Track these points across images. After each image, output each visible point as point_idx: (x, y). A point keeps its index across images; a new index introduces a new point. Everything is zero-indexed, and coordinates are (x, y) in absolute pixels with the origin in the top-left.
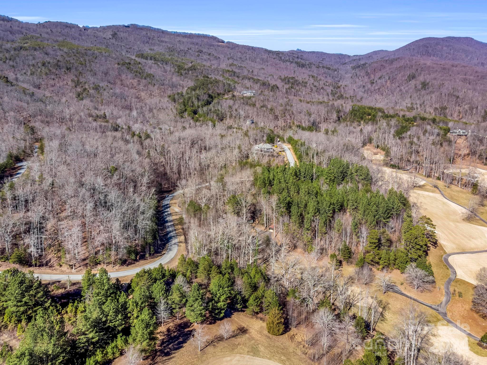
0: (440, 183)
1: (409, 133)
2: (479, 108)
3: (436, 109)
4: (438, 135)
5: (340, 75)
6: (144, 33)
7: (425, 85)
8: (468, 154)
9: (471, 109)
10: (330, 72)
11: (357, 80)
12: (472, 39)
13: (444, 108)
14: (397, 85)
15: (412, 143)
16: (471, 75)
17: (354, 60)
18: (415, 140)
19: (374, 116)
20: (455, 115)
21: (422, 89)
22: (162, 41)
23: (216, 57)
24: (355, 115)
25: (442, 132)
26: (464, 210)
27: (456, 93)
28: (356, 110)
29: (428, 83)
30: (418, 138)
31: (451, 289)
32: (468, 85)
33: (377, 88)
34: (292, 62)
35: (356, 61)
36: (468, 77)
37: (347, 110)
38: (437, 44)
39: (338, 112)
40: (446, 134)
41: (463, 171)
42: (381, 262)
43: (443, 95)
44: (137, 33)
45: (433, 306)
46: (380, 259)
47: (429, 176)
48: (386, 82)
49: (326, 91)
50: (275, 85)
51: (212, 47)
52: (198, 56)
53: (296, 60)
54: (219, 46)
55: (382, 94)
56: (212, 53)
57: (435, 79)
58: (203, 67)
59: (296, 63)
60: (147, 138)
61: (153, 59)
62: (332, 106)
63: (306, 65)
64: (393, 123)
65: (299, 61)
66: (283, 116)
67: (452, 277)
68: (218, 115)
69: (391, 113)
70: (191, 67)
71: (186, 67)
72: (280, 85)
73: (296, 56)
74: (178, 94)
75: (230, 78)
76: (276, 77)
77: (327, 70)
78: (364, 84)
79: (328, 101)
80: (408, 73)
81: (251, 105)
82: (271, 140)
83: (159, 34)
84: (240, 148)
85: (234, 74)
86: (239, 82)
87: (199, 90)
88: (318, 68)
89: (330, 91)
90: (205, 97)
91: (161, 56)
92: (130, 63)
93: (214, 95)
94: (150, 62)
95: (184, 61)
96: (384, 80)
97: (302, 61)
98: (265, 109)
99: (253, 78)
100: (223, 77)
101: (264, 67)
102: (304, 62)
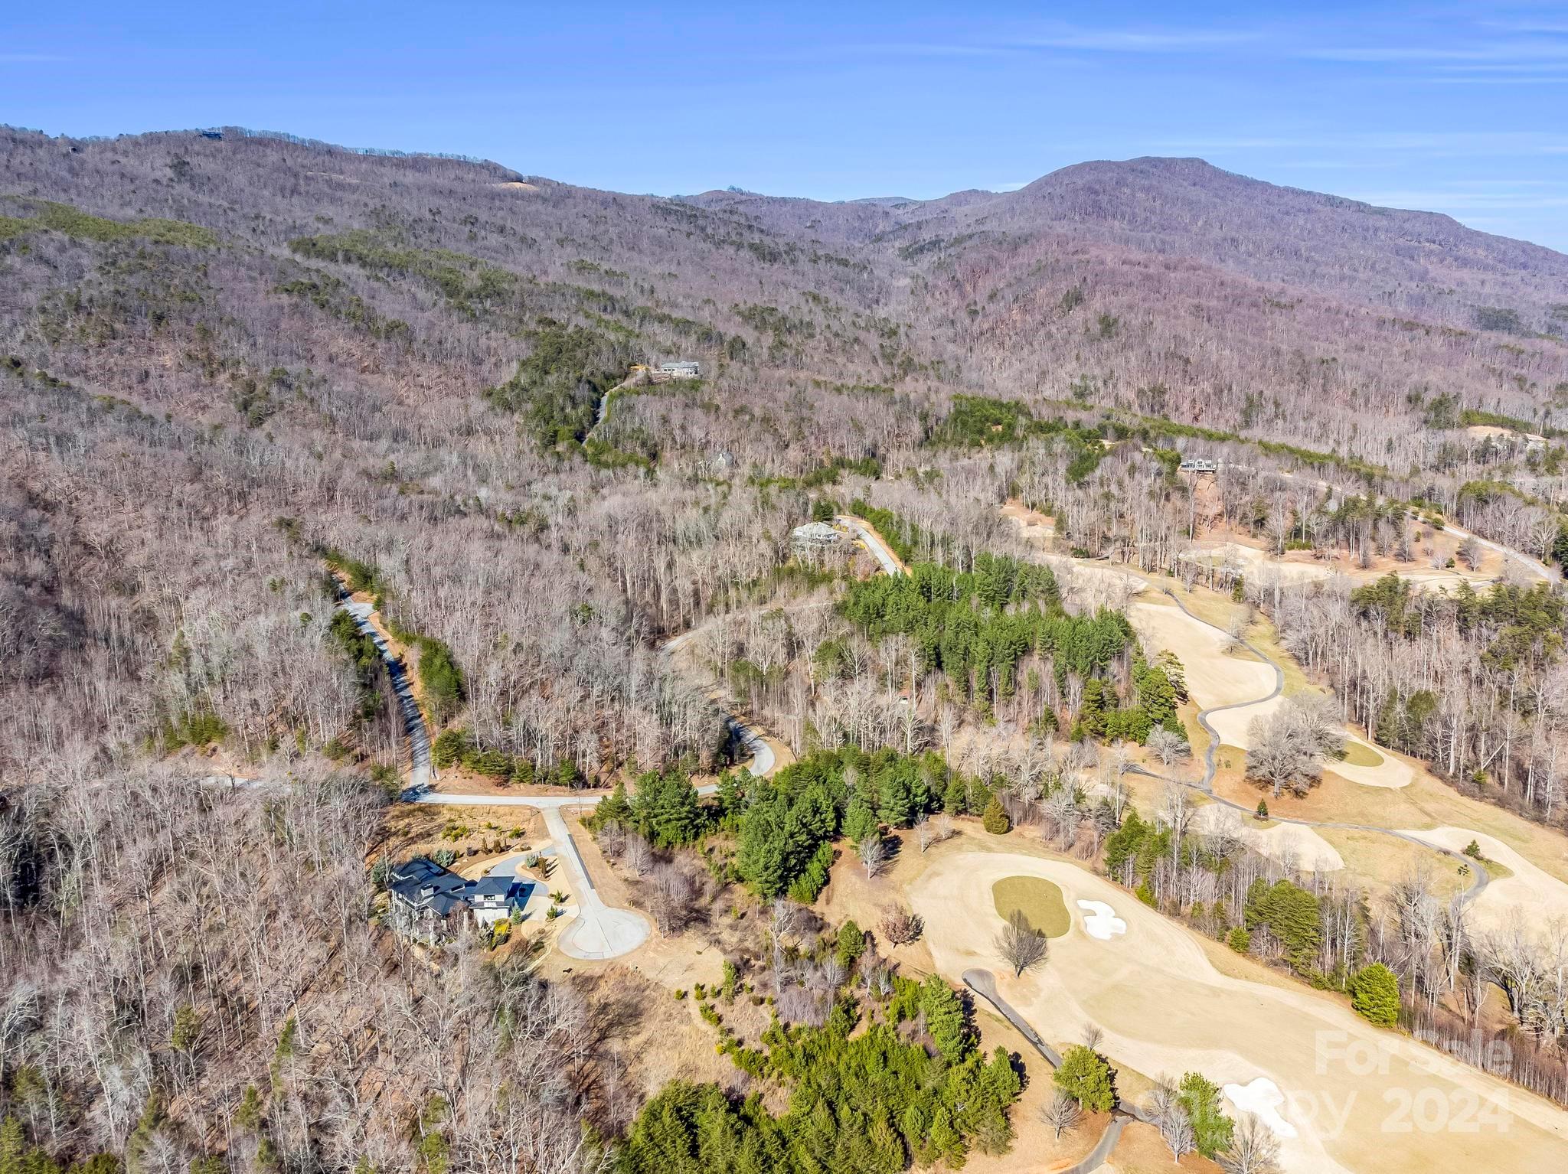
0: (1175, 583)
1: (1098, 472)
2: (1234, 387)
3: (1141, 393)
4: (1159, 474)
5: (876, 283)
6: (273, 157)
7: (1108, 325)
8: (1221, 515)
9: (1218, 392)
10: (851, 273)
11: (929, 300)
12: (1204, 163)
13: (1159, 391)
14: (1038, 318)
15: (1108, 496)
16: (1210, 294)
17: (906, 227)
18: (1114, 489)
19: (1009, 426)
20: (1186, 406)
21: (1103, 335)
22: (340, 186)
23: (523, 239)
24: (964, 424)
25: (1166, 468)
26: (1224, 636)
27: (1182, 351)
28: (965, 413)
29: (1116, 321)
30: (1120, 484)
31: (1215, 760)
32: (1206, 324)
33: (986, 326)
34: (739, 246)
35: (910, 229)
36: (1203, 302)
37: (944, 413)
38: (1120, 183)
39: (924, 417)
40: (1174, 472)
41: (1215, 553)
42: (1108, 731)
43: (1154, 354)
44: (252, 157)
45: (1193, 785)
46: (1105, 726)
47: (1152, 570)
48: (1010, 310)
49: (866, 347)
50: (737, 339)
51: (497, 203)
52: (473, 237)
53: (746, 233)
54: (515, 195)
55: (1002, 344)
56: (509, 225)
57: (1130, 307)
58: (516, 287)
59: (753, 247)
60: (543, 527)
61: (354, 258)
62: (905, 400)
63: (780, 254)
64: (1058, 447)
65: (756, 238)
66: (800, 436)
67: (1214, 743)
68: (643, 444)
69: (1047, 415)
70: (480, 283)
71: (467, 286)
72: (749, 335)
73: (743, 221)
74: (513, 385)
75: (606, 317)
76: (725, 308)
77: (841, 269)
78: (951, 316)
79: (889, 385)
80: (1064, 287)
81: (710, 408)
82: (825, 514)
83: (319, 159)
84: (769, 538)
85: (610, 303)
86: (637, 331)
87: (558, 369)
88: (815, 262)
89: (877, 346)
90: (583, 392)
91: (369, 246)
92: (314, 286)
93: (598, 380)
94: (354, 270)
95: (448, 265)
96: (1002, 304)
97: (764, 237)
98: (747, 418)
99: (669, 317)
100: (588, 316)
101: (673, 269)
102: (772, 245)
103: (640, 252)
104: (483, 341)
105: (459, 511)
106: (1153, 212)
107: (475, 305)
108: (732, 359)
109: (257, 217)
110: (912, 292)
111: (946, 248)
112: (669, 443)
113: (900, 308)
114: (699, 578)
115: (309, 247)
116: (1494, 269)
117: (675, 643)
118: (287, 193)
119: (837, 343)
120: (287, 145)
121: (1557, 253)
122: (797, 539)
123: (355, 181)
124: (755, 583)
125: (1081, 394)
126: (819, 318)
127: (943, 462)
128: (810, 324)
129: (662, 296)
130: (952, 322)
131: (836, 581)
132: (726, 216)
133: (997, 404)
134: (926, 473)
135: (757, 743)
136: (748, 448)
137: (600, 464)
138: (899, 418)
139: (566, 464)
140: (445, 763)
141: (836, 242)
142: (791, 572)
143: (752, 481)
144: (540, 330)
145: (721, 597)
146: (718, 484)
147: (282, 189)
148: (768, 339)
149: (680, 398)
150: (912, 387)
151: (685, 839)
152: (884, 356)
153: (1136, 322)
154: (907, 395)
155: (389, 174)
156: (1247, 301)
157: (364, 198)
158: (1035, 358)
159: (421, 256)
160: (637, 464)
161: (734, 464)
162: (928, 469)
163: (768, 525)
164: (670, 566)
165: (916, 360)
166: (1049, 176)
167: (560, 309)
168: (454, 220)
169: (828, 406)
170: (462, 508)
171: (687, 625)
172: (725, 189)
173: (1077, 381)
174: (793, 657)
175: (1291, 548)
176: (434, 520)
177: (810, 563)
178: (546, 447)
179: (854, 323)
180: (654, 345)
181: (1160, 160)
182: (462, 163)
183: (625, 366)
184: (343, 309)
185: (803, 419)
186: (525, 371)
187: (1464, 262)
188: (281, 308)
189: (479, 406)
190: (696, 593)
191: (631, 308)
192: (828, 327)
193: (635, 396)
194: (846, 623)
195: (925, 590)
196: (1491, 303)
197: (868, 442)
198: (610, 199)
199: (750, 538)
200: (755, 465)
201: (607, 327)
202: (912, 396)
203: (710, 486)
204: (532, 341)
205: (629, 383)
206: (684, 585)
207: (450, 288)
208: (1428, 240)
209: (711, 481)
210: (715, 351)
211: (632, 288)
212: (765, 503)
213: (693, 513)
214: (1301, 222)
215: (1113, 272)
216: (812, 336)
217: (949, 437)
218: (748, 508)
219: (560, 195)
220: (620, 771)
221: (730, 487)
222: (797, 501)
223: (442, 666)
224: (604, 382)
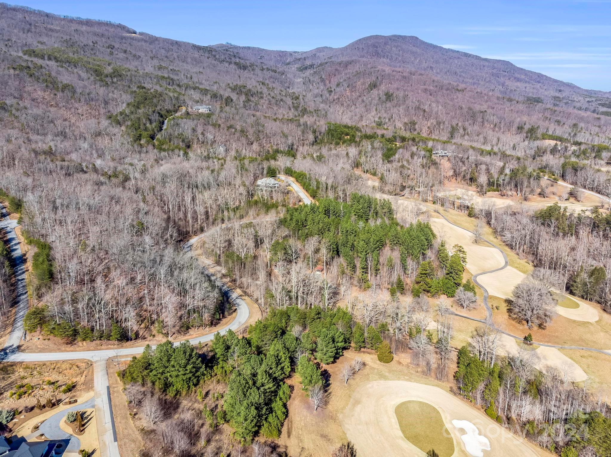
1: (397, 156)
2: (446, 122)
3: (405, 124)
4: (424, 157)
5: (288, 80)
6: (20, 16)
7: (389, 96)
8: (452, 176)
9: (439, 123)
10: (278, 75)
11: (311, 87)
12: (417, 38)
13: (413, 123)
14: (358, 94)
15: (403, 166)
16: (430, 85)
17: (299, 59)
18: (405, 163)
19: (353, 136)
20: (424, 130)
21: (387, 100)
22: (51, 30)
23: (135, 56)
24: (332, 135)
25: (427, 154)
26: (470, 234)
27: (422, 107)
28: (333, 130)
29: (392, 94)
30: (408, 161)
31: (490, 305)
32: (430, 96)
33: (335, 97)
34: (230, 63)
35: (301, 60)
36: (427, 87)
37: (323, 130)
38: (386, 44)
39: (314, 132)
40: (430, 156)
41: (454, 193)
42: (432, 290)
43: (410, 108)
44: (10, 16)
45: (483, 321)
46: (430, 287)
48: (345, 90)
49: (286, 103)
50: (229, 97)
51: (124, 41)
52: (111, 53)
53: (233, 59)
54: (132, 39)
55: (342, 105)
56: (128, 50)
57: (398, 89)
58: (129, 73)
59: (235, 63)
60: (127, 179)
61: (52, 58)
62: (305, 124)
63: (247, 67)
64: (377, 144)
65: (237, 60)
66: (258, 139)
67: (486, 295)
68: (183, 141)
69: (369, 132)
70: (112, 71)
71: (106, 72)
72: (234, 96)
73: (232, 54)
74: (121, 113)
75: (170, 87)
76: (223, 85)
77: (273, 73)
78: (321, 93)
79: (297, 118)
80: (368, 81)
81: (216, 126)
82: (272, 173)
83: (42, 18)
84: (245, 185)
85: (172, 82)
86: (183, 93)
87: (145, 107)
88: (262, 70)
89: (291, 103)
90: (156, 117)
91: (61, 53)
92: (29, 67)
93: (163, 113)
94: (52, 63)
95: (98, 63)
96: (342, 88)
97: (240, 60)
98: (233, 130)
99: (199, 88)
100: (161, 86)
101: (201, 70)
102: (244, 63)
103: (187, 63)
104: (111, 95)
105: (83, 171)
106: (399, 56)
107: (109, 80)
108: (226, 106)
109: (9, 40)
110: (304, 83)
111: (316, 68)
112: (195, 141)
113: (299, 90)
114: (208, 205)
115: (33, 53)
116: (529, 83)
117: (194, 241)
118: (26, 31)
119: (273, 101)
120: (27, 11)
121: (550, 78)
122: (258, 186)
123: (58, 28)
124: (237, 208)
125: (379, 124)
126: (265, 90)
127: (324, 151)
128: (261, 93)
129: (195, 79)
130: (321, 96)
131: (280, 208)
132: (225, 52)
133: (346, 127)
134: (317, 156)
135: (238, 301)
136: (234, 144)
137: (161, 149)
138: (303, 132)
139: (144, 149)
140: (32, 329)
141: (271, 64)
142: (256, 202)
143: (236, 158)
144: (137, 91)
145: (220, 215)
146: (219, 159)
147: (23, 29)
148: (243, 98)
149: (202, 120)
150: (308, 119)
151: (189, 387)
152: (294, 107)
153: (401, 94)
154: (306, 122)
155: (74, 26)
156: (445, 87)
157: (62, 35)
158: (357, 110)
159: (85, 59)
160: (180, 149)
161: (227, 151)
162: (318, 154)
163: (244, 179)
164: (193, 199)
165: (308, 109)
166: (357, 41)
167: (148, 83)
168: (103, 47)
169: (271, 126)
170: (85, 169)
171: (202, 230)
172: (224, 43)
173: (377, 119)
174: (258, 247)
175: (489, 191)
176: (68, 175)
177: (266, 198)
178: (135, 141)
179: (280, 94)
180: (191, 99)
181: (400, 36)
182: (108, 24)
183: (176, 106)
184: (41, 78)
185: (259, 131)
186: (128, 107)
187: (518, 80)
188: (9, 76)
189: (105, 123)
190: (207, 213)
191: (181, 84)
192: (269, 94)
193: (180, 119)
194: (286, 229)
195: (327, 212)
196: (530, 95)
197: (290, 142)
198: (175, 42)
199: (235, 185)
200: (237, 151)
201: (169, 91)
202: (308, 123)
203: (215, 160)
204: (134, 95)
205: (178, 114)
206: (200, 210)
207: (98, 73)
208: (503, 71)
209: (216, 158)
210: (219, 103)
211: (182, 76)
212: (242, 168)
213: (206, 173)
214: (456, 62)
215: (389, 75)
216: (262, 98)
217: (326, 141)
218: (234, 171)
219: (153, 40)
220: (152, 328)
221: (225, 161)
222: (258, 167)
223: (43, 261)
224: (166, 113)
